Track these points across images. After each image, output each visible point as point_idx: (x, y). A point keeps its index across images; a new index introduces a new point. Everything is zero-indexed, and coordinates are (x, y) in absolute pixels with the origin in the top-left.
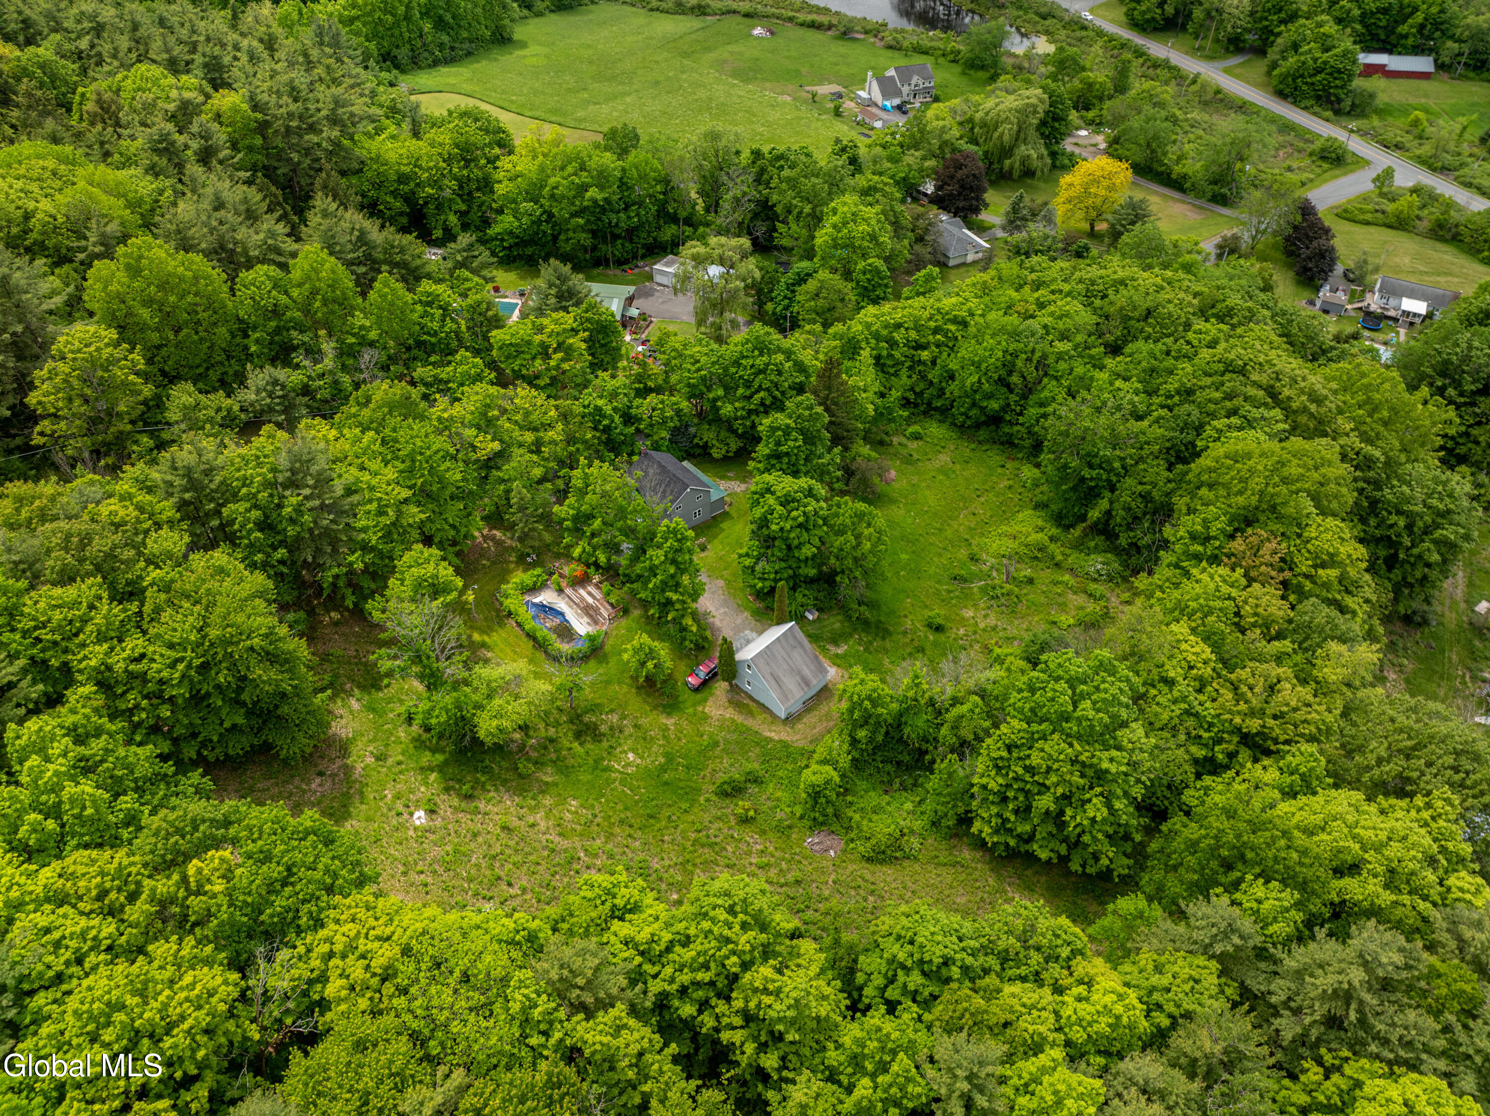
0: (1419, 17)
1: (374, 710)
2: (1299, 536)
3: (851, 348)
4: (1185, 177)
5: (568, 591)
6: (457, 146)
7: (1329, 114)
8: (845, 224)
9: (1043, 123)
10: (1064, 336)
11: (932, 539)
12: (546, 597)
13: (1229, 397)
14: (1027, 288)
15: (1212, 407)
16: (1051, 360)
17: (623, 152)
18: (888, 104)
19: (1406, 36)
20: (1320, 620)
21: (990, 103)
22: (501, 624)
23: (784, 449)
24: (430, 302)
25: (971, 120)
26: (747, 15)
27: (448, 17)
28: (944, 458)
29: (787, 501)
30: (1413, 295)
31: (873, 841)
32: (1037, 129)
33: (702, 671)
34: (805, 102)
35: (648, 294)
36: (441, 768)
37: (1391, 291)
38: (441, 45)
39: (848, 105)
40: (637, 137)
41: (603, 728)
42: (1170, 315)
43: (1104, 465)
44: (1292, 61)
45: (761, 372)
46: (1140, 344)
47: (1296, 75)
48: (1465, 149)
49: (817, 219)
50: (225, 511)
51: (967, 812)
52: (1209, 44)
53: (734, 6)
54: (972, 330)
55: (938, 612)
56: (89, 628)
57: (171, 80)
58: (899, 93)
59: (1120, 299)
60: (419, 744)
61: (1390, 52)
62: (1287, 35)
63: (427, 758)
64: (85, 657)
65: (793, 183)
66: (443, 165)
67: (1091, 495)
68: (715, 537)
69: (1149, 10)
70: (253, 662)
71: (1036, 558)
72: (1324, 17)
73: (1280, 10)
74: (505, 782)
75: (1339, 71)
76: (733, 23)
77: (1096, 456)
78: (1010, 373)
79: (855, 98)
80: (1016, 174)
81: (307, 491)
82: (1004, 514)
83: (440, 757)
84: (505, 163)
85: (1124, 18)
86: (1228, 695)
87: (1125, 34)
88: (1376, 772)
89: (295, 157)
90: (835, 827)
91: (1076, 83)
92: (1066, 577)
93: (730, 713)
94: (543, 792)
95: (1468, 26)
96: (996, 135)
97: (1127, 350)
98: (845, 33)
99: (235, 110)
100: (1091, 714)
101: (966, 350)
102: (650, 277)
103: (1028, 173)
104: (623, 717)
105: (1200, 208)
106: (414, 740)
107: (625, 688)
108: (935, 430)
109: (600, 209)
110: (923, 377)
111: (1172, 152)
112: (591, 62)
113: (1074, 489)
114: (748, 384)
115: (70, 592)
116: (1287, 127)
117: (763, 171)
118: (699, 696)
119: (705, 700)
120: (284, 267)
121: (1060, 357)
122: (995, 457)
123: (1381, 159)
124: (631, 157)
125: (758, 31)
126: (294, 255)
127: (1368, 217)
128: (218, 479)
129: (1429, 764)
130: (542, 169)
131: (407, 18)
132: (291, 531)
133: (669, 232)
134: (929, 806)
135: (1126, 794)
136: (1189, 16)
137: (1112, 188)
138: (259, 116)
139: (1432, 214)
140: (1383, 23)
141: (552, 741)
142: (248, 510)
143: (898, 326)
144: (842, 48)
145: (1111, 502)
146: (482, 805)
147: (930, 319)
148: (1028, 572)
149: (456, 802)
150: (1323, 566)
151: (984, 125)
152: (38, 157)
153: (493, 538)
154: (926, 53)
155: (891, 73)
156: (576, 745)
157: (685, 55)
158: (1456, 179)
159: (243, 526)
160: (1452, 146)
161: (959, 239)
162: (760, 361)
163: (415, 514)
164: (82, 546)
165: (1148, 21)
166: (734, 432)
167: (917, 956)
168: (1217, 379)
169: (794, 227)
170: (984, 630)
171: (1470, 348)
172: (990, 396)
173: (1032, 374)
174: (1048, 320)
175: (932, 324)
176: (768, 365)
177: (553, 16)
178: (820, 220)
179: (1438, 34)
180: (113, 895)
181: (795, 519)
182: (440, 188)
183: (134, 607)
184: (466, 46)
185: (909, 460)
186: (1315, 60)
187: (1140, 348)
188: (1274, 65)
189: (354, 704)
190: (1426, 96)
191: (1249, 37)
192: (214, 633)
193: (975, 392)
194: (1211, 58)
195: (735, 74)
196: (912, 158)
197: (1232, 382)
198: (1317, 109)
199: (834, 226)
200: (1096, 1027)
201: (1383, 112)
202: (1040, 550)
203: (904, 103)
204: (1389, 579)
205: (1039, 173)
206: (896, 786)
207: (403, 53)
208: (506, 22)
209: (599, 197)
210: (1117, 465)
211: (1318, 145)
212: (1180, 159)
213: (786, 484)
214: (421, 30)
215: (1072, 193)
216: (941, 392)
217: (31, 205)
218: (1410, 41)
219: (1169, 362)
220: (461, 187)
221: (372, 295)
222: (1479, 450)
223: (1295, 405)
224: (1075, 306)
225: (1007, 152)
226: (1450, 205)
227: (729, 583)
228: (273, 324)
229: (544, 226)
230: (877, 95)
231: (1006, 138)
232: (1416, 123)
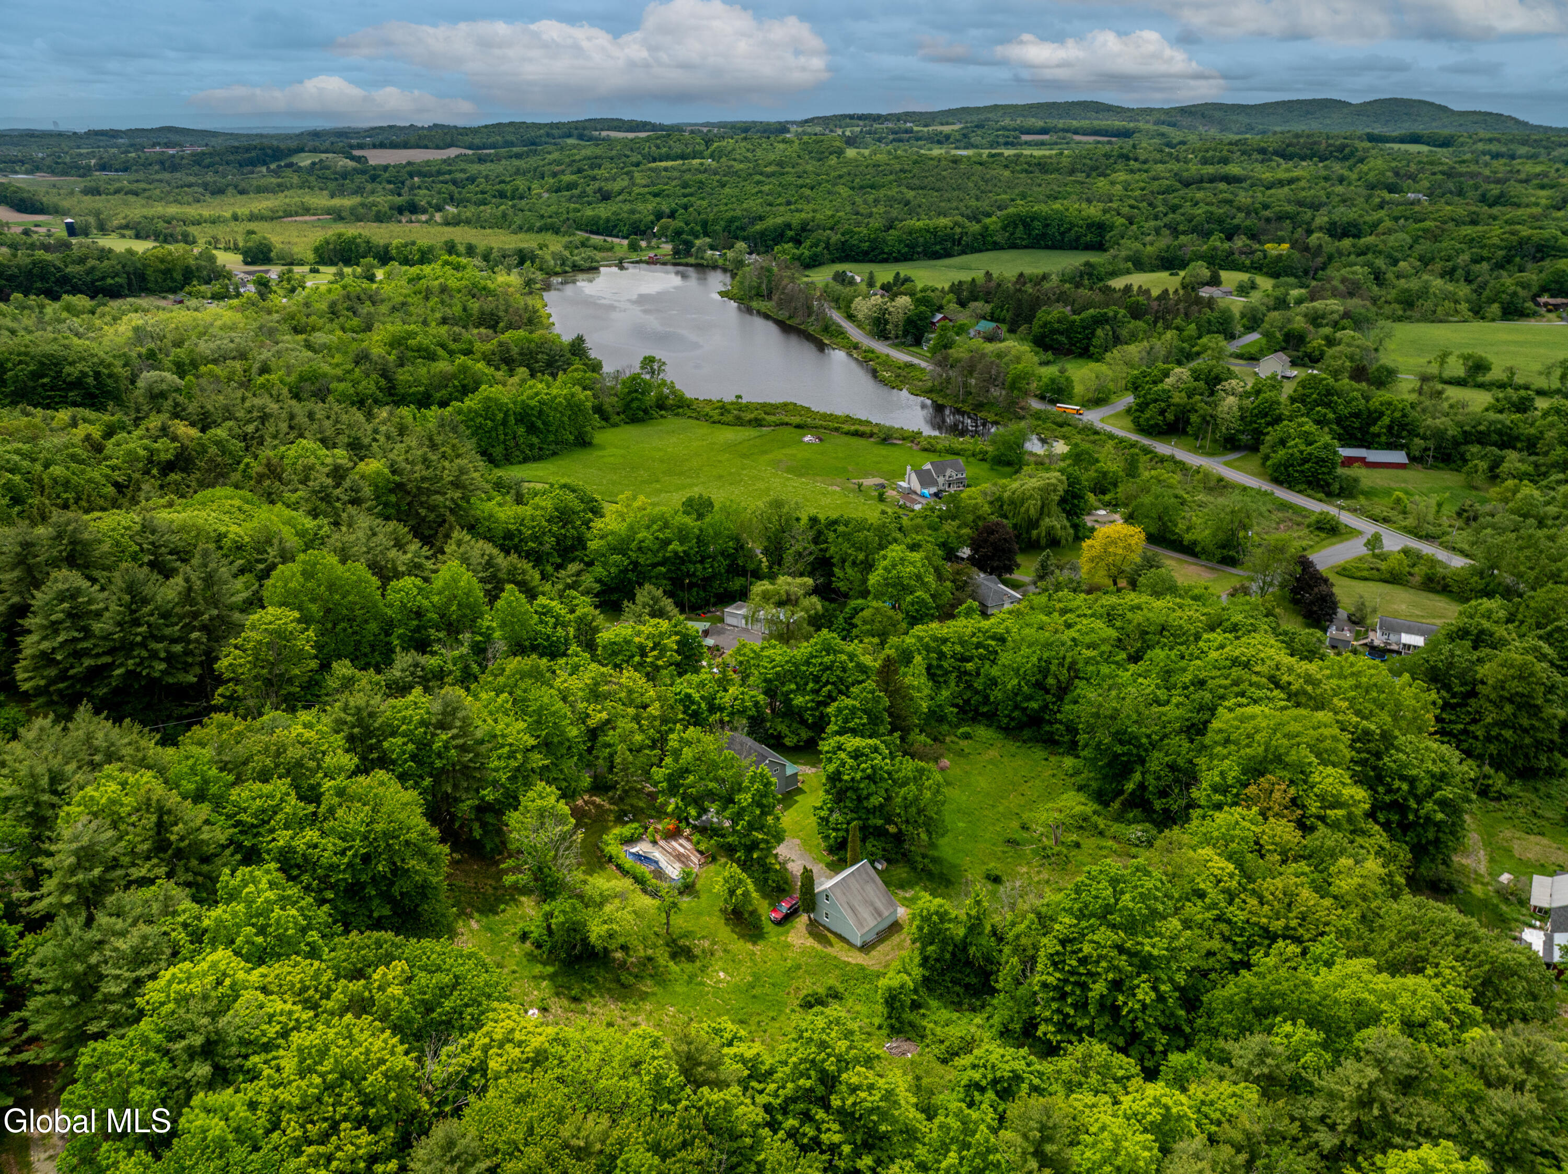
0: (1386, 420)
1: (491, 930)
2: (1305, 782)
3: (906, 657)
4: (1195, 543)
5: (662, 843)
6: (557, 509)
7: (1321, 495)
8: (894, 566)
9: (1063, 501)
10: (1091, 646)
11: (986, 812)
12: (642, 848)
13: (1236, 683)
14: (1056, 614)
15: (1222, 691)
16: (1080, 665)
17: (700, 516)
18: (926, 491)
19: (1379, 435)
20: (1329, 843)
21: (1015, 485)
22: (602, 867)
23: (851, 725)
24: (545, 612)
25: (999, 499)
26: (798, 426)
27: (539, 424)
28: (993, 753)
29: (857, 755)
30: (1410, 631)
31: (947, 1043)
32: (1059, 504)
33: (784, 907)
34: (853, 491)
35: (720, 632)
36: (552, 977)
37: (1390, 628)
38: (531, 446)
39: (890, 493)
40: (711, 505)
41: (697, 951)
42: (1181, 627)
43: (1132, 740)
44: (1282, 453)
45: (828, 668)
46: (1157, 651)
47: (1287, 465)
48: (1445, 521)
49: (868, 566)
50: (386, 745)
51: (1032, 1018)
52: (1208, 443)
53: (787, 419)
54: (1010, 644)
55: (994, 866)
56: (278, 817)
57: (325, 451)
58: (935, 483)
59: (1138, 617)
60: (531, 958)
61: (1368, 448)
62: (1272, 435)
63: (538, 969)
64: (274, 840)
65: (847, 536)
66: (545, 524)
67: (1125, 771)
68: (790, 806)
69: (1152, 418)
70: (408, 854)
71: (1081, 827)
72: (1305, 419)
73: (1266, 415)
74: (609, 990)
75: (1323, 460)
76: (786, 432)
77: (1125, 732)
78: (1046, 677)
79: (897, 488)
80: (1043, 542)
81: (455, 731)
82: (1050, 794)
83: (550, 969)
84: (598, 524)
85: (1131, 425)
86: (1253, 902)
87: (1134, 437)
88: (1391, 955)
89: (423, 512)
90: (912, 1035)
91: (1092, 474)
92: (1110, 843)
93: (810, 942)
94: (642, 999)
95: (1428, 427)
96: (1023, 509)
97: (1146, 657)
98: (885, 440)
99: (378, 473)
100: (1131, 905)
101: (1005, 658)
102: (722, 620)
103: (1054, 543)
104: (714, 943)
105: (1213, 569)
106: (527, 954)
107: (715, 919)
108: (982, 732)
109: (681, 559)
110: (969, 686)
111: (1182, 526)
112: (662, 461)
113: (1109, 765)
114: (817, 679)
115: (267, 788)
116: (1284, 506)
117: (820, 533)
118: (781, 929)
119: (787, 932)
120: (426, 580)
121: (1087, 662)
122: (1039, 753)
123: (1368, 528)
124: (707, 520)
125: (808, 438)
126: (435, 571)
127: (1365, 574)
128: (380, 720)
129: (1434, 943)
130: (631, 528)
131: (504, 423)
132: (438, 764)
133: (737, 583)
134: (996, 1019)
135: (1171, 980)
136: (1188, 422)
137: (1128, 548)
138: (397, 478)
139: (1420, 571)
140: (1357, 425)
141: (650, 959)
142: (404, 744)
143: (945, 641)
144: (883, 451)
145: (1143, 774)
146: (589, 1008)
147: (974, 634)
148: (1074, 837)
149: (565, 1003)
150: (1332, 807)
151: (1012, 502)
152: (226, 498)
153: (593, 803)
154: (958, 454)
155: (928, 466)
156: (671, 964)
157: (744, 456)
158: (1441, 544)
159: (399, 757)
160: (1431, 518)
161: (996, 592)
162: (827, 660)
163: (538, 760)
164: (278, 754)
165: (1152, 426)
166: (803, 722)
167: (990, 1077)
168: (1227, 672)
169: (849, 571)
170: (1038, 882)
171: (1453, 656)
172: (1029, 698)
173: (1064, 675)
174: (1076, 635)
175: (975, 639)
176: (833, 662)
177: (628, 427)
178: (871, 566)
179: (1405, 433)
180: (311, 992)
181: (863, 771)
182: (541, 544)
183: (311, 808)
184: (553, 447)
185: (961, 753)
186: (1301, 452)
187: (1159, 654)
188: (1267, 458)
189: (474, 924)
190: (1405, 481)
191: (1244, 437)
192: (379, 827)
193: (1016, 695)
194: (1211, 454)
195: (789, 470)
196: (949, 526)
197: (1236, 672)
198: (1309, 492)
199: (885, 569)
200: (1149, 1118)
201: (1369, 494)
202: (1084, 820)
203: (940, 491)
204: (1406, 843)
205: (1063, 542)
206: (966, 1007)
207: (498, 451)
208: (589, 428)
209: (680, 549)
210: (1144, 740)
211: (1313, 518)
212: (1189, 529)
213: (853, 742)
214: (515, 433)
215: (1094, 553)
216: (987, 697)
217: (223, 529)
218: (1383, 439)
219: (1183, 663)
220: (558, 544)
221: (499, 604)
222: (1479, 744)
223: (1293, 688)
224: (1099, 624)
225: (1034, 524)
226: (1433, 562)
227: (804, 841)
228: (415, 623)
229: (630, 575)
230: (916, 485)
231: (1032, 511)
232: (1398, 500)
